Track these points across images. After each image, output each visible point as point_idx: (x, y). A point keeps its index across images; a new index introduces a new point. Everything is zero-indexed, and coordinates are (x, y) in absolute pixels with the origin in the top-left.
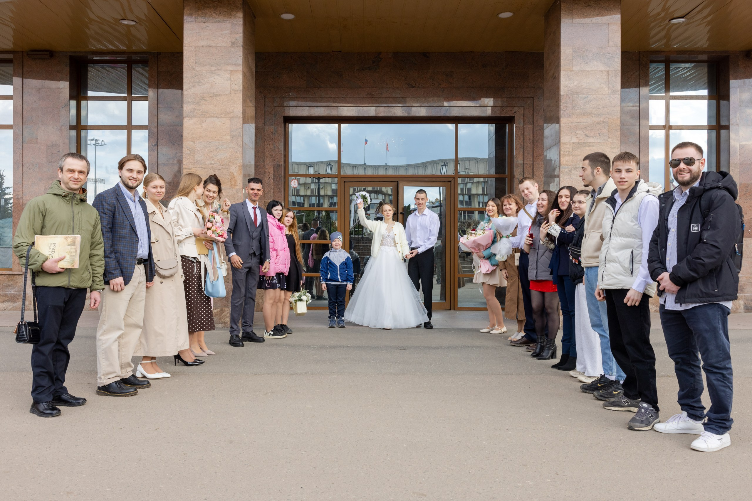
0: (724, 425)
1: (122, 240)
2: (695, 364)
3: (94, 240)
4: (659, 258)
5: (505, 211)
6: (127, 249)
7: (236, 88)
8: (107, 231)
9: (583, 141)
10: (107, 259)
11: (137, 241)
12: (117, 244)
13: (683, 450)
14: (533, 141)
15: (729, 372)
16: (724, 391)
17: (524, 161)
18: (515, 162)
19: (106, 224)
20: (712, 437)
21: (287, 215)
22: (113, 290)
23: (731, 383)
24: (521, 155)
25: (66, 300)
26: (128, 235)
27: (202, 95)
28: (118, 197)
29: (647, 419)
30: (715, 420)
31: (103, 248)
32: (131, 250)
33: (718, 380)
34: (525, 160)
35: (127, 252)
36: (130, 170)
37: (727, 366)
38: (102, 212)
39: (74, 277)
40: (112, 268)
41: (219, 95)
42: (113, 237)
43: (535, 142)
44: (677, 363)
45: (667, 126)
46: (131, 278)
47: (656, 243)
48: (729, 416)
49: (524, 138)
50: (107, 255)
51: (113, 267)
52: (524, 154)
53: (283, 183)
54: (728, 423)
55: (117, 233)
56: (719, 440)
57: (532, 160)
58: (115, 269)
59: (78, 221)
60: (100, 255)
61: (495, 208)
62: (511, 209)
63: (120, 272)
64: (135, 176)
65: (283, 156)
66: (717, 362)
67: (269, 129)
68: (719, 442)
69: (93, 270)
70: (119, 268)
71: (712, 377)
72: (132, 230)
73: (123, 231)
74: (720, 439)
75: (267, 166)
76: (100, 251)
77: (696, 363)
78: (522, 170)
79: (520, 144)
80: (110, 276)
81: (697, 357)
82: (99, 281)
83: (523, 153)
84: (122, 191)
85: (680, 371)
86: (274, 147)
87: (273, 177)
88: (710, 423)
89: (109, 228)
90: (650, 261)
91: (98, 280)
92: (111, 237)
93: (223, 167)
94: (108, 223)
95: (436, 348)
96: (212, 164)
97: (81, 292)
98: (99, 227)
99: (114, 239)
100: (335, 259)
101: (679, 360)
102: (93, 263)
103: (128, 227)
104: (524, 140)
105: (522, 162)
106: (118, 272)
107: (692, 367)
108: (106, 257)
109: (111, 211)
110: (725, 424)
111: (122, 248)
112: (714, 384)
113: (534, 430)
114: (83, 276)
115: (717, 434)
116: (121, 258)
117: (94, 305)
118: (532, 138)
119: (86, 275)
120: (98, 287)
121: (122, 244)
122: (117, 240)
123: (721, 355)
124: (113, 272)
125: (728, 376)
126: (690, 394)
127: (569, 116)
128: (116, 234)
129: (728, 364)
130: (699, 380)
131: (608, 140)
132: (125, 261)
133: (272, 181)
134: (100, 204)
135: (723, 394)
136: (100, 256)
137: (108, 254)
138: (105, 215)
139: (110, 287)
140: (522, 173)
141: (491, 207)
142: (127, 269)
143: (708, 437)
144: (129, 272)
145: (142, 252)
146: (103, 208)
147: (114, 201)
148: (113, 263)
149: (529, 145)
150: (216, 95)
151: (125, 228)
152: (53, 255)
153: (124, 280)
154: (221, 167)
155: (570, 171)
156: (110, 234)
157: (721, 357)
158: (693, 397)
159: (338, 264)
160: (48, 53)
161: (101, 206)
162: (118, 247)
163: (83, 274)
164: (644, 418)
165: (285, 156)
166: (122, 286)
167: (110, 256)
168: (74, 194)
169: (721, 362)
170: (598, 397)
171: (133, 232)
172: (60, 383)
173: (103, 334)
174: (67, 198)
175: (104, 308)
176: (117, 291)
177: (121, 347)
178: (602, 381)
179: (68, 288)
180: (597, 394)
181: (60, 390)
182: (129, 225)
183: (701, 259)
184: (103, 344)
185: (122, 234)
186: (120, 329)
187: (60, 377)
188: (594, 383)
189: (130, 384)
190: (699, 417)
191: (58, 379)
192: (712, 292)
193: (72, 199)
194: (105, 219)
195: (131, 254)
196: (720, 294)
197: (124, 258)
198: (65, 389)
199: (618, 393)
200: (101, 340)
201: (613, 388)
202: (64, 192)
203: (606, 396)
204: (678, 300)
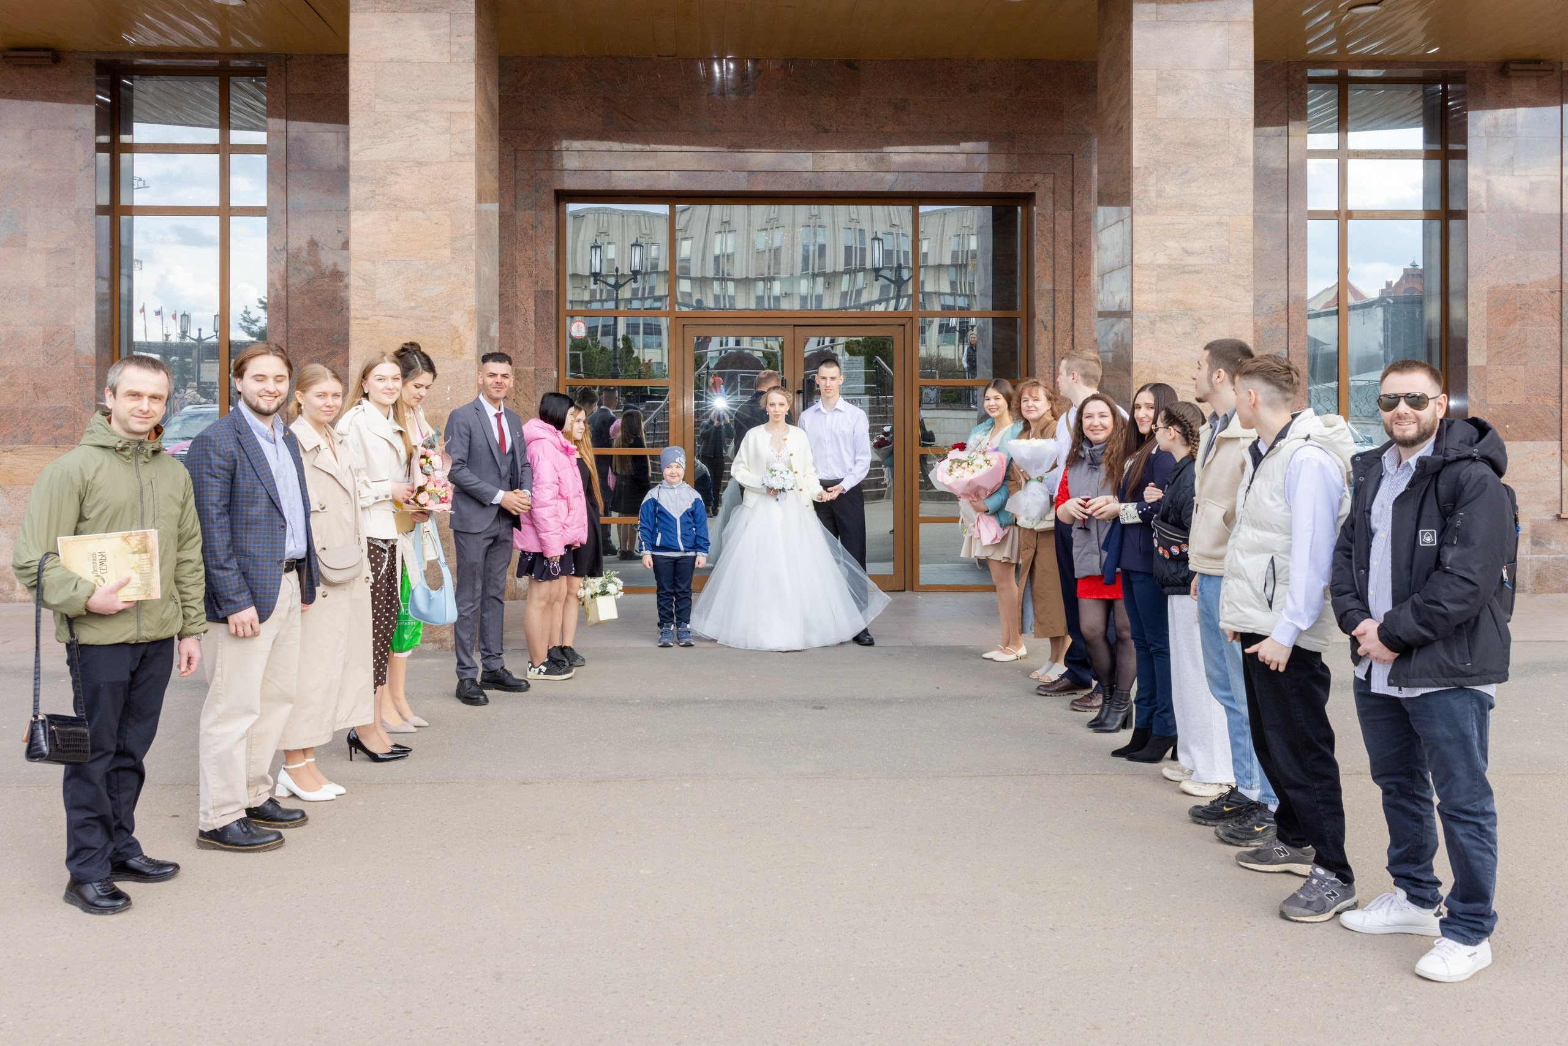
0: (1479, 927)
1: (251, 529)
2: (1423, 795)
3: (183, 530)
4: (1355, 587)
5: (1024, 413)
6: (263, 547)
7: (462, 148)
8: (220, 514)
9: (1177, 262)
10: (222, 573)
11: (283, 526)
12: (241, 538)
13: (1401, 979)
14: (1073, 244)
15: (1490, 820)
16: (1481, 859)
17: (1054, 284)
18: (1036, 288)
19: (218, 498)
20: (1456, 949)
22: (236, 635)
23: (1495, 843)
24: (1049, 272)
25: (135, 667)
26: (263, 518)
27: (389, 163)
28: (240, 437)
29: (1321, 899)
30: (1462, 917)
32: (272, 548)
33: (1471, 837)
34: (1057, 284)
35: (263, 552)
36: (260, 378)
37: (1487, 809)
39: (148, 619)
40: (231, 590)
41: (425, 164)
42: (230, 524)
43: (1077, 247)
44: (1386, 793)
45: (1343, 213)
46: (273, 607)
47: (1347, 553)
48: (1490, 908)
49: (1054, 238)
51: (234, 587)
52: (1054, 271)
53: (554, 331)
54: (1486, 923)
55: (242, 515)
56: (1469, 956)
57: (1070, 283)
58: (239, 592)
59: (151, 499)
61: (1002, 402)
62: (1037, 409)
63: (249, 595)
64: (271, 388)
65: (554, 274)
66: (1469, 801)
67: (525, 216)
68: (1470, 959)
69: (181, 593)
70: (247, 588)
71: (1459, 830)
72: (271, 504)
73: (254, 509)
74: (1472, 954)
76: (195, 554)
77: (1425, 793)
78: (1050, 303)
79: (1047, 250)
80: (229, 606)
82: (196, 617)
83: (1052, 269)
84: (246, 422)
85: (1390, 807)
88: (1452, 920)
89: (224, 506)
91: (194, 613)
95: (888, 702)
99: (233, 526)
100: (670, 504)
101: (1393, 787)
102: (182, 580)
103: (264, 501)
104: (1054, 241)
105: (1050, 287)
106: (245, 596)
107: (1418, 801)
109: (227, 470)
110: (1481, 923)
111: (252, 545)
112: (1461, 844)
115: (1465, 944)
116: (251, 567)
117: (189, 667)
118: (1070, 238)
119: (172, 609)
120: (195, 629)
121: (253, 536)
122: (242, 529)
123: (1477, 789)
124: (236, 598)
125: (1488, 829)
126: (1412, 855)
127: (1151, 211)
128: (239, 517)
129: (1488, 805)
130: (1431, 828)
131: (1228, 261)
132: (260, 573)
133: (532, 326)
134: (203, 457)
135: (1477, 864)
136: (195, 563)
137: (222, 562)
138: (214, 479)
139: (229, 627)
140: (1051, 310)
141: (992, 402)
142: (265, 588)
143: (1448, 950)
144: (270, 594)
145: (295, 547)
146: (209, 465)
147: (232, 446)
148: (234, 578)
149: (1064, 252)
150: (420, 164)
151: (257, 502)
152: (103, 576)
153: (258, 612)
154: (432, 314)
155: (1153, 323)
156: (226, 519)
157: (1476, 793)
158: (1417, 862)
159: (677, 515)
160: (49, 54)
161: (201, 462)
162: (243, 544)
164: (1314, 898)
166: (254, 625)
167: (228, 566)
168: (141, 443)
169: (1475, 801)
170: (1224, 837)
171: (274, 510)
172: (125, 834)
173: (216, 723)
174: (127, 453)
175: (218, 670)
176: (244, 637)
177: (250, 746)
178: (1232, 802)
179: (137, 645)
180: (1221, 832)
181: (126, 850)
182: (264, 496)
183: (1440, 604)
184: (215, 744)
185: (252, 515)
186: (251, 712)
187: (126, 824)
188: (1216, 804)
189: (264, 819)
190: (1430, 902)
191: (120, 827)
192: (1461, 667)
193: (137, 453)
194: (215, 488)
195: (272, 557)
196: (1476, 671)
197: (257, 566)
198: (135, 845)
199: (1264, 831)
200: (211, 735)
201: (1254, 818)
202: (120, 442)
203: (1240, 836)
204: (1395, 679)
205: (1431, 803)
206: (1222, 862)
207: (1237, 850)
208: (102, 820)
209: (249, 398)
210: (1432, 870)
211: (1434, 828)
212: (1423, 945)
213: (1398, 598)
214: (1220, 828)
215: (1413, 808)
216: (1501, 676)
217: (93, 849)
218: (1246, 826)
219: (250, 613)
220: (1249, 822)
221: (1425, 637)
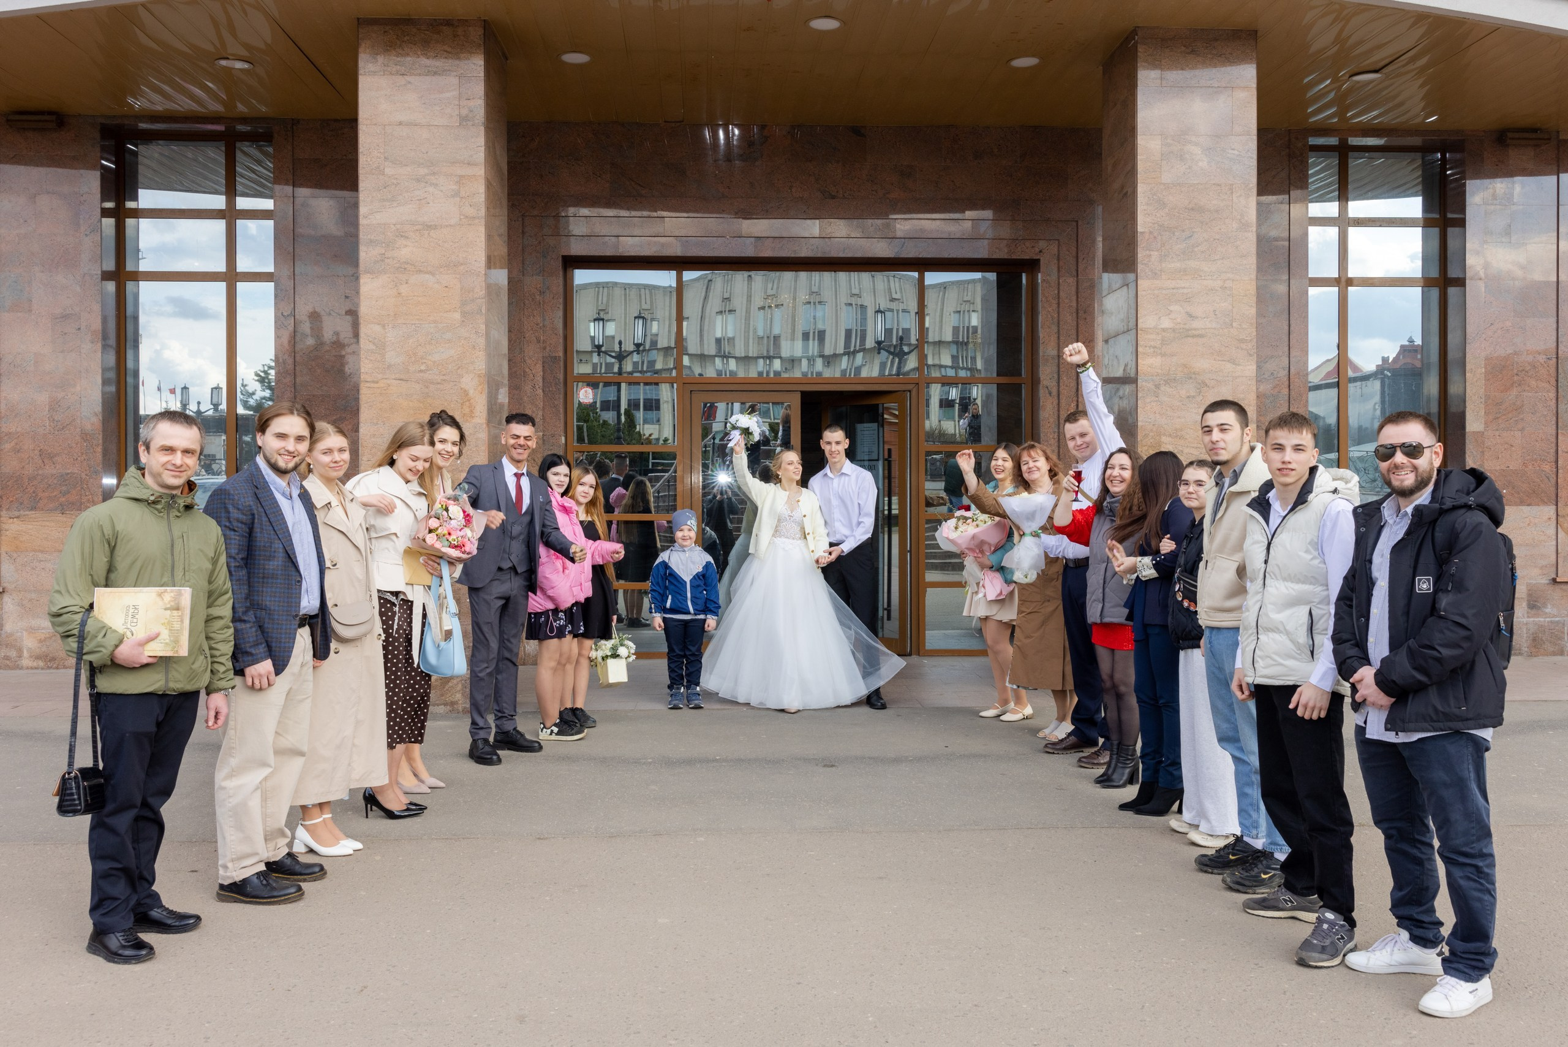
0: (1480, 965)
1: (267, 583)
2: (1423, 839)
3: (214, 586)
4: (1355, 634)
6: (279, 601)
7: (470, 211)
8: (238, 567)
9: (1182, 326)
10: (240, 626)
11: (299, 582)
12: (258, 591)
13: (1406, 1016)
15: (1488, 862)
16: (1480, 900)
18: (1041, 354)
19: (236, 551)
20: (1458, 986)
21: (583, 480)
22: (252, 687)
23: (1493, 884)
25: (161, 719)
26: (280, 572)
27: (398, 226)
28: (257, 491)
29: (1331, 943)
30: (1463, 955)
31: (231, 601)
32: (288, 602)
33: (1469, 879)
35: (279, 606)
36: (282, 436)
37: (1485, 851)
38: (226, 526)
39: (176, 670)
40: (249, 642)
41: (435, 227)
42: (249, 578)
44: (1388, 837)
45: (1343, 280)
46: (288, 661)
47: (1348, 603)
48: (1490, 946)
50: (239, 617)
51: (251, 640)
53: (562, 396)
54: (1487, 961)
55: (259, 569)
56: (1471, 992)
58: (256, 645)
59: (182, 552)
60: (225, 617)
61: (1007, 462)
63: (266, 649)
64: (291, 448)
65: (561, 340)
66: (1466, 844)
67: (533, 282)
68: (1471, 996)
69: (211, 648)
70: (263, 641)
71: (1457, 873)
72: (287, 559)
73: (271, 563)
74: (1474, 991)
75: (529, 361)
76: (225, 610)
77: (1425, 837)
80: (246, 659)
81: (1427, 827)
82: (224, 672)
84: (264, 478)
85: (1392, 852)
86: (544, 320)
87: (541, 384)
88: (1454, 959)
89: (242, 559)
90: (1337, 639)
91: (222, 669)
92: (245, 578)
93: (444, 378)
94: (239, 550)
95: (897, 760)
96: (421, 371)
97: (191, 698)
98: (223, 559)
99: (252, 580)
100: (681, 567)
101: (1394, 832)
102: (212, 635)
103: (281, 554)
106: (262, 649)
107: (1419, 846)
108: (235, 619)
109: (245, 524)
110: (1482, 961)
111: (268, 598)
112: (1460, 886)
113: (1117, 971)
114: (194, 667)
115: (1467, 981)
116: (266, 621)
117: (216, 722)
119: (201, 663)
120: (222, 684)
121: (269, 590)
122: (259, 582)
123: (1474, 831)
124: (253, 651)
125: (1486, 870)
126: (1414, 898)
128: (256, 571)
129: (1486, 846)
130: (1431, 870)
132: (275, 626)
133: (540, 392)
134: (223, 510)
135: (1477, 905)
136: (225, 620)
137: (240, 614)
138: (232, 533)
139: (245, 680)
141: (1000, 462)
142: (280, 642)
143: (1450, 987)
144: (285, 647)
145: (309, 603)
146: (229, 518)
147: (250, 501)
148: (251, 632)
150: (429, 227)
151: (274, 557)
153: (274, 665)
154: (442, 377)
156: (244, 572)
157: (1473, 835)
158: (1419, 904)
159: (687, 578)
160: (54, 118)
161: (223, 515)
162: (260, 598)
163: (193, 664)
164: (1326, 943)
165: (565, 338)
166: (270, 678)
167: (246, 618)
168: (173, 497)
169: (1473, 843)
170: (1232, 885)
171: (290, 564)
172: (146, 885)
173: (230, 776)
174: (159, 507)
175: (231, 723)
176: (261, 689)
177: (264, 799)
178: (1238, 850)
179: (164, 695)
180: (1228, 880)
181: (148, 901)
182: (281, 550)
183: (1434, 649)
184: (230, 797)
185: (269, 569)
186: (264, 764)
187: (146, 874)
188: (1222, 853)
189: (282, 873)
190: (1432, 942)
191: (142, 878)
192: (1456, 711)
193: (169, 507)
194: (233, 541)
195: (287, 611)
196: (1471, 716)
197: (273, 620)
198: (156, 897)
199: (1270, 878)
200: (224, 788)
201: (1260, 866)
202: (152, 495)
203: (1247, 883)
204: (1392, 724)
205: (1432, 846)
206: (1229, 909)
207: (1243, 897)
208: (126, 871)
209: (268, 455)
210: (1434, 911)
211: (1435, 870)
212: (1427, 983)
213: (1394, 645)
214: (1227, 875)
215: (1414, 851)
216: (1496, 721)
217: (116, 899)
218: (1253, 873)
219: (267, 666)
220: (1256, 870)
221: (1419, 682)
